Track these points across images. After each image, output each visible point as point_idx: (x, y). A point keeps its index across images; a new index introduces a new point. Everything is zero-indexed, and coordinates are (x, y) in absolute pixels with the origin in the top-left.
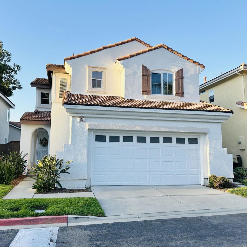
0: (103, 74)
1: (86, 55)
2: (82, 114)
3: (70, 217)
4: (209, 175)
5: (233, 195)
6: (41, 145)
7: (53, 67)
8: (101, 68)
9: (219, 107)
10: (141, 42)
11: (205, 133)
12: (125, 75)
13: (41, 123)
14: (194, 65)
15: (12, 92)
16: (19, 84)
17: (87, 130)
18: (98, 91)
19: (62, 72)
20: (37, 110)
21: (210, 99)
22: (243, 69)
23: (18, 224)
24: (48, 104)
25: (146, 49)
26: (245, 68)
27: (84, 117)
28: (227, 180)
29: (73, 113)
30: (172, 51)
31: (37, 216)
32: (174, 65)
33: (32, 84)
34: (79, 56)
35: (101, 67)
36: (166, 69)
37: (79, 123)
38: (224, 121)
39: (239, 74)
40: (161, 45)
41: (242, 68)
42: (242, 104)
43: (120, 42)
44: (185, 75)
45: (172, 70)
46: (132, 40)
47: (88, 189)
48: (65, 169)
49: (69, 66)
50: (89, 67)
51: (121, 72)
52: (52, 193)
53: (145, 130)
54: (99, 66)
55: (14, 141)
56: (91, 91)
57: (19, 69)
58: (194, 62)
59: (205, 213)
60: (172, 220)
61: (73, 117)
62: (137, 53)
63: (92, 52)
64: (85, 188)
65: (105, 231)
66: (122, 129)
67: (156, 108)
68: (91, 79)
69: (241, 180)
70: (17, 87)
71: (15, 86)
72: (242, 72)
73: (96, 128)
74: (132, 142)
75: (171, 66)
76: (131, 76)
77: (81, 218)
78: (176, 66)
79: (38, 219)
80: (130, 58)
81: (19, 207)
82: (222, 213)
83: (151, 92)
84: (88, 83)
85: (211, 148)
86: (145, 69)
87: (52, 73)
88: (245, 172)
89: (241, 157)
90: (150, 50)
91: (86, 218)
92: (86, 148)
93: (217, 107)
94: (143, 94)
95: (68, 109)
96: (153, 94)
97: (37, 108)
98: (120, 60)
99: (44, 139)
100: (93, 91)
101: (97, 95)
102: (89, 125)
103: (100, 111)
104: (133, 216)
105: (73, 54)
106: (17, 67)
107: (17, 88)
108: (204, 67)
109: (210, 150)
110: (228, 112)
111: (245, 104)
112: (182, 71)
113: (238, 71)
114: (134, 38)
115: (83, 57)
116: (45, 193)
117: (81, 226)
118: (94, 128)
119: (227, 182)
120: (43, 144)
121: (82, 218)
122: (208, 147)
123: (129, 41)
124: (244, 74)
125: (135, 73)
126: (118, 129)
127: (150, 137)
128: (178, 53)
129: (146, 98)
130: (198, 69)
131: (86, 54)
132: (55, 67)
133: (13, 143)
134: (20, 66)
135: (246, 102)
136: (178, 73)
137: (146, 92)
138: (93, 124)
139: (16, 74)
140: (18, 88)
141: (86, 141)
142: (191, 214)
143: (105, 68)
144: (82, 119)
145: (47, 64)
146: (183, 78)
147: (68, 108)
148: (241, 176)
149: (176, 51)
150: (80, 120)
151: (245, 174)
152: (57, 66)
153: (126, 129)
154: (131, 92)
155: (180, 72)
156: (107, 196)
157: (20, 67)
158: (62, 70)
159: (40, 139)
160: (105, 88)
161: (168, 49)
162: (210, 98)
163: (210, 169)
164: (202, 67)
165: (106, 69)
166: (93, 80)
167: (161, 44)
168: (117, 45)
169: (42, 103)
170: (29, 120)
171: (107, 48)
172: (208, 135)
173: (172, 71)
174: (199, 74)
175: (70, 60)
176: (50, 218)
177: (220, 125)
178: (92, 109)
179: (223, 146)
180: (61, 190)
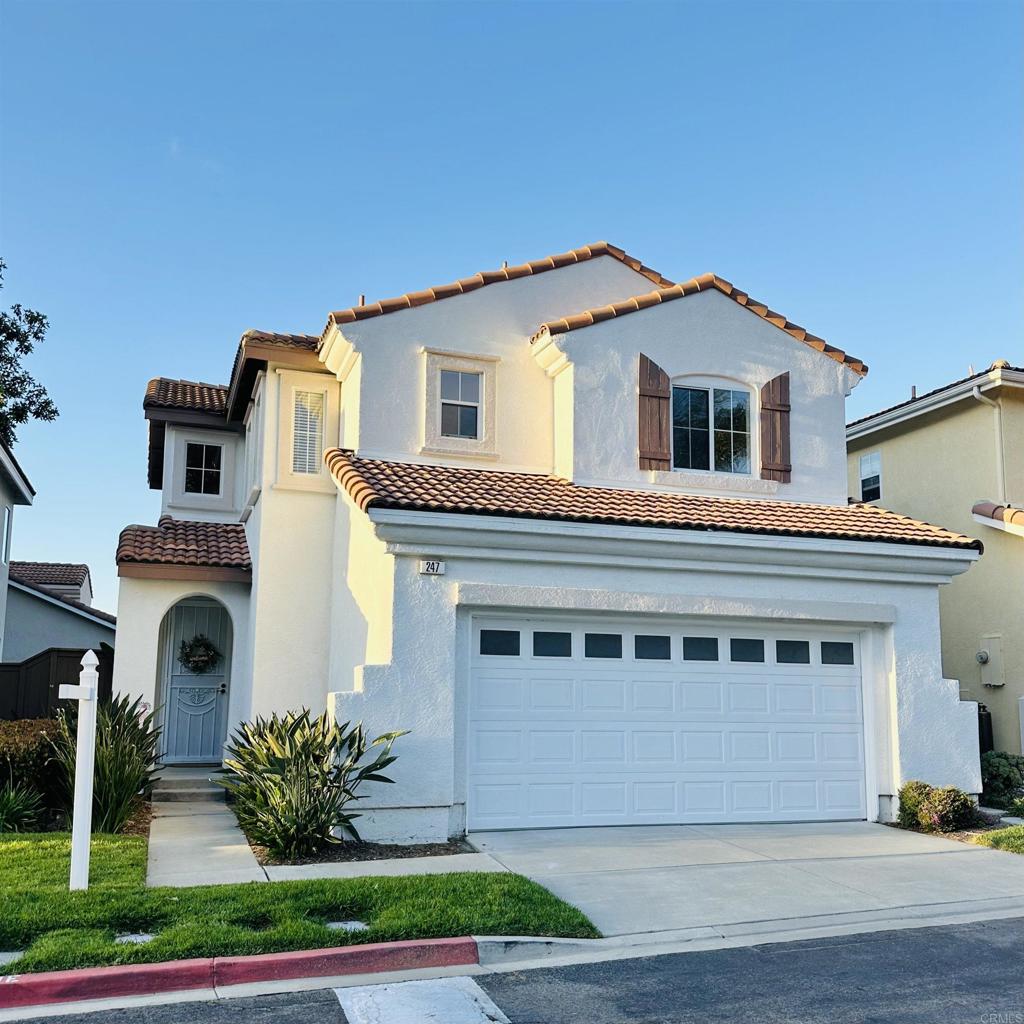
0: (484, 381)
1: (416, 306)
2: (435, 547)
3: (484, 942)
4: (897, 785)
5: (1000, 852)
6: (184, 669)
7: (269, 343)
8: (476, 359)
9: (927, 527)
10: (627, 261)
11: (882, 624)
12: (575, 389)
13: (209, 574)
14: (827, 361)
15: (13, 429)
16: (43, 395)
17: (454, 610)
18: (464, 449)
19: (303, 368)
20: (170, 518)
21: (865, 489)
22: (999, 383)
23: (300, 974)
24: (218, 493)
25: (650, 292)
26: (1008, 377)
27: (440, 558)
28: (966, 800)
29: (399, 543)
30: (750, 303)
31: (359, 943)
32: (755, 360)
33: (152, 406)
34: (389, 309)
35: (479, 353)
36: (728, 373)
37: (421, 582)
38: (949, 580)
39: (984, 398)
40: (709, 279)
41: (996, 378)
42: (995, 513)
43: (548, 259)
44: (795, 399)
45: (749, 378)
46: (597, 253)
47: (457, 844)
48: (375, 764)
49: (352, 346)
50: (431, 353)
51: (553, 378)
52: (330, 861)
53: (670, 611)
54: (468, 352)
55: (59, 651)
56: (438, 451)
57: (41, 331)
58: (828, 349)
59: (939, 915)
60: (851, 939)
61: (398, 556)
62: (621, 307)
63: (441, 295)
64: (445, 841)
65: (651, 983)
66: (584, 607)
67: (714, 528)
68: (439, 402)
69: (1003, 799)
70: (33, 408)
71: (24, 405)
72: (994, 394)
73: (488, 602)
74: (619, 655)
75: (743, 363)
76: (597, 395)
77: (523, 943)
78: (765, 363)
79: (371, 953)
80: (594, 323)
81: (264, 915)
82: (997, 913)
83: (672, 462)
84: (427, 418)
85: (905, 681)
86: (650, 371)
87: (265, 369)
88: (1016, 770)
89: (989, 714)
90: (666, 299)
91: (541, 943)
92: (450, 682)
93: (918, 524)
94: (642, 467)
95: (387, 524)
96: (681, 471)
97: (169, 510)
98: (554, 331)
99: (196, 640)
100: (445, 451)
101: (462, 465)
102: (460, 591)
103: (506, 535)
104: (699, 933)
105: (361, 297)
106: (30, 322)
107: (35, 414)
108: (865, 369)
109: (899, 690)
110: (966, 546)
111: (1007, 513)
112: (782, 383)
113: (979, 387)
114: (602, 243)
115: (405, 312)
116: (305, 863)
117: (547, 971)
118: (479, 602)
119: (968, 807)
120: (194, 661)
121: (527, 943)
122: (893, 676)
123: (582, 258)
124: (1000, 401)
125: (612, 385)
126: (571, 606)
127: (685, 639)
128: (770, 314)
129: (653, 482)
130: (841, 378)
131: (417, 302)
132: (281, 344)
133: (54, 659)
134: (44, 317)
135: (1009, 506)
136: (768, 389)
137: (653, 462)
138: (477, 586)
139: (27, 349)
140: (37, 414)
141: (451, 654)
142: (897, 919)
143: (492, 361)
144: (436, 565)
145: (245, 333)
146: (788, 412)
147: (385, 520)
148: (1001, 786)
149: (761, 305)
150: (425, 571)
151: (1018, 776)
152: (285, 340)
153: (599, 608)
154: (596, 459)
155: (778, 388)
156: (551, 866)
157: (44, 321)
158: (307, 360)
159: (184, 642)
160: (491, 441)
161: (734, 295)
162: (863, 487)
163: (900, 759)
164: (857, 371)
165: (497, 366)
166: (443, 404)
167: (707, 275)
168: (538, 270)
169: (188, 490)
170: (157, 561)
171: (499, 278)
172: (892, 633)
173: (747, 381)
174: (846, 396)
175: (355, 323)
176: (415, 947)
177: (933, 595)
178: (479, 528)
179: (947, 674)
180: (360, 849)
